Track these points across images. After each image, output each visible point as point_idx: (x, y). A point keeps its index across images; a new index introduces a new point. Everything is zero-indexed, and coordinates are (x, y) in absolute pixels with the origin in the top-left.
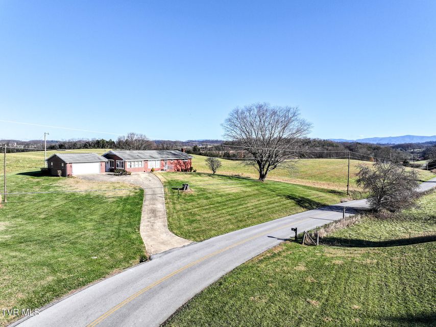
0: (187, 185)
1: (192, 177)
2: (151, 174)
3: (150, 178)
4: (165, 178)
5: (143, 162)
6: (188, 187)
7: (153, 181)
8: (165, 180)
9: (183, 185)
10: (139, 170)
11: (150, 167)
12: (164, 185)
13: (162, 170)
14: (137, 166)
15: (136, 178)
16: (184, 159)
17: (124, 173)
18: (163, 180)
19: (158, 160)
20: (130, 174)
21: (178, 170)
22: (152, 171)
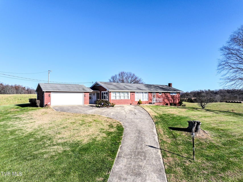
0: (198, 123)
1: (187, 111)
2: (138, 107)
3: (136, 111)
4: (155, 112)
5: (129, 94)
6: (199, 127)
7: (139, 114)
8: (156, 114)
9: (190, 123)
10: (125, 102)
11: (137, 100)
12: (155, 121)
13: (150, 103)
14: (122, 98)
15: (118, 111)
16: (172, 93)
17: (107, 104)
18: (153, 114)
19: (146, 93)
20: (113, 106)
21: (167, 104)
22: (139, 103)
